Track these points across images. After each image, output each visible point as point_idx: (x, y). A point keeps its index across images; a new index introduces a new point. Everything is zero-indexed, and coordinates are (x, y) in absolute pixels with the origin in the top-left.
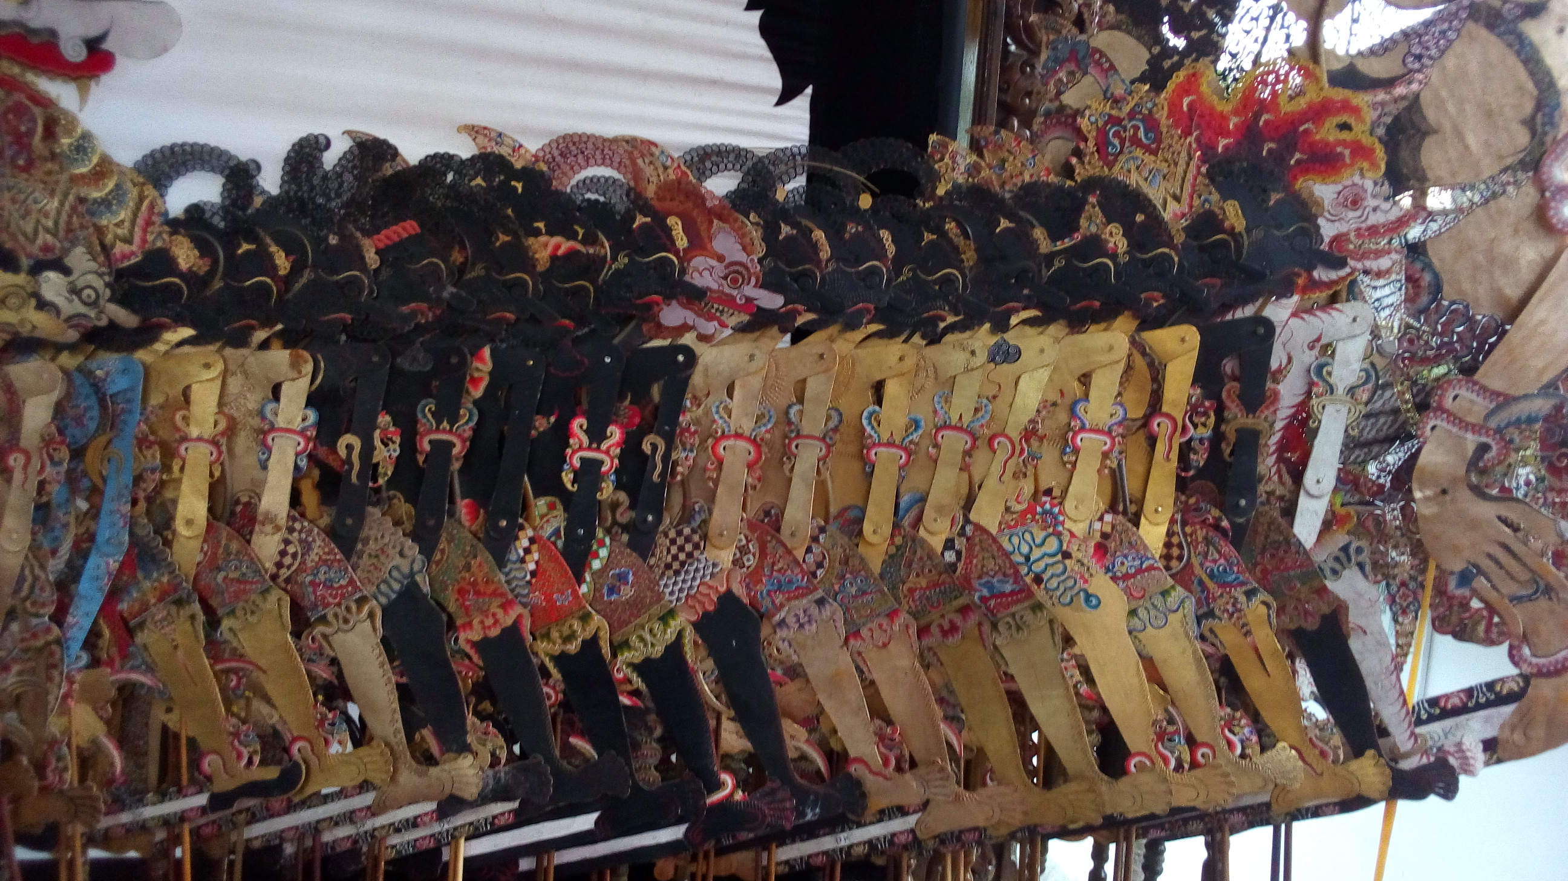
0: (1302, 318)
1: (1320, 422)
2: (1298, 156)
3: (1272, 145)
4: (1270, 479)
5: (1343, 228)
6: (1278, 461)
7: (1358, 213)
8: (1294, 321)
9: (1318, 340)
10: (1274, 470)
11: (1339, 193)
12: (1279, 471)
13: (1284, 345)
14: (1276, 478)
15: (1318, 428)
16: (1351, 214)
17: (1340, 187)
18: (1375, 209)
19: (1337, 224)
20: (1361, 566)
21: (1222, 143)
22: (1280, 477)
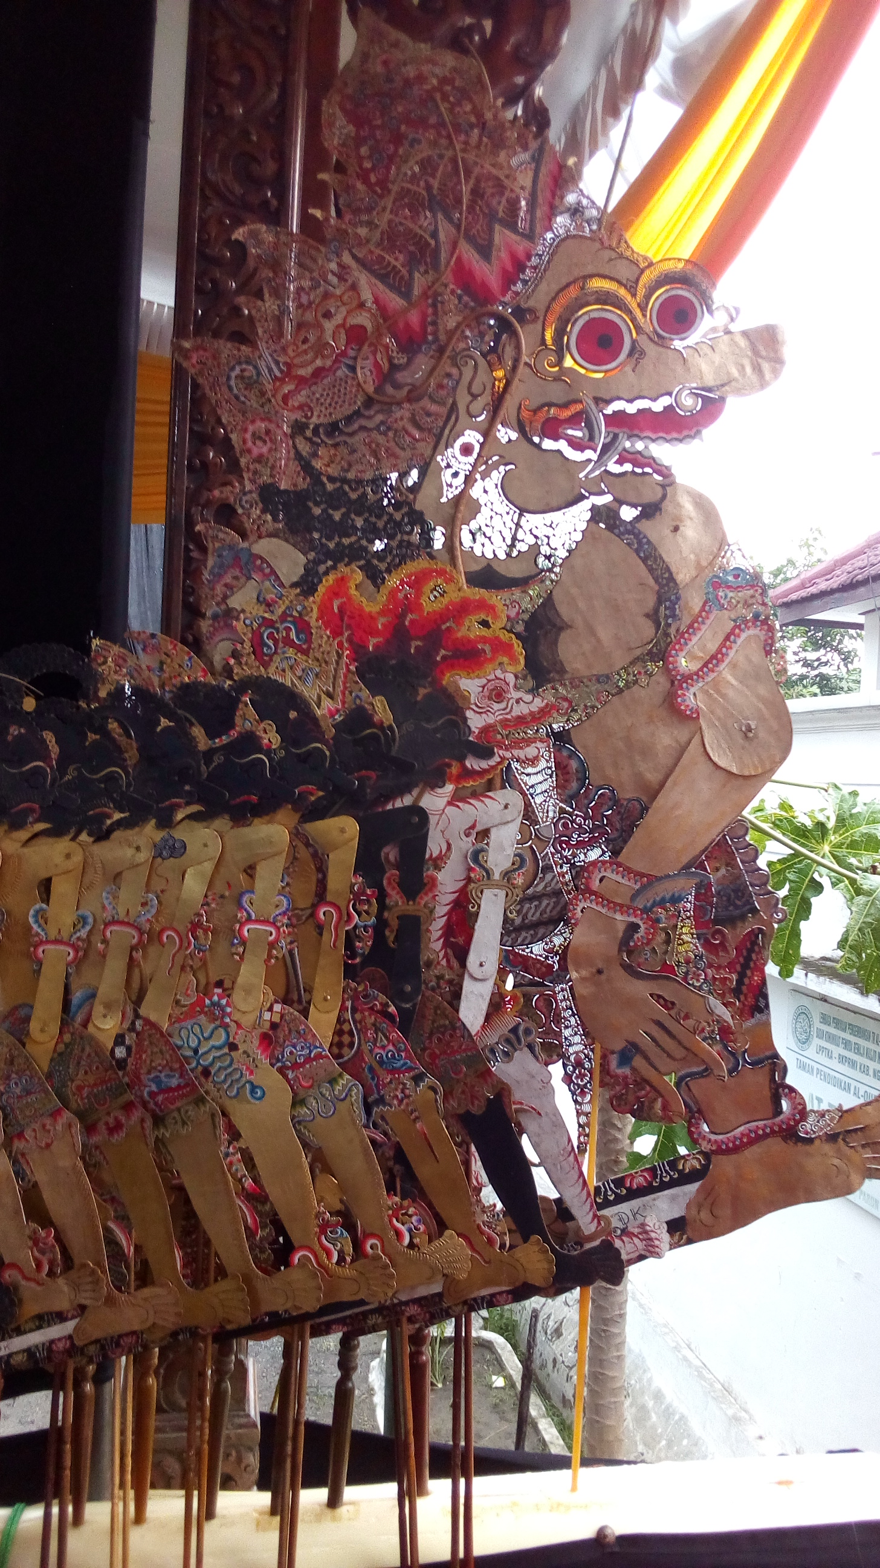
0: (458, 807)
1: (479, 906)
2: (443, 652)
3: (419, 643)
4: (438, 963)
5: (491, 719)
6: (445, 946)
7: (503, 705)
8: (450, 810)
9: (473, 827)
10: (441, 954)
11: (483, 687)
12: (446, 955)
13: (443, 832)
14: (444, 962)
15: (477, 914)
16: (496, 706)
17: (484, 681)
18: (517, 702)
19: (484, 715)
20: (531, 1047)
21: (372, 643)
22: (448, 961)
